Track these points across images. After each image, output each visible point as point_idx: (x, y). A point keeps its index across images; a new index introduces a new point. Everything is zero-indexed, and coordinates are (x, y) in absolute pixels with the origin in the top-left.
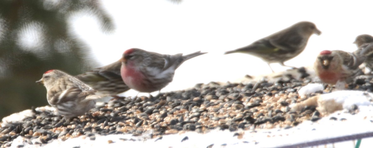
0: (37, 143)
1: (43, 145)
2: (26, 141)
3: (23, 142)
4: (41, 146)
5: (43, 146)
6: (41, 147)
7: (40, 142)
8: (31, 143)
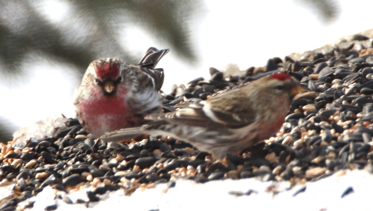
0: (80, 202)
1: (91, 204)
2: (60, 197)
3: (55, 198)
4: (87, 206)
5: (92, 207)
6: (89, 209)
7: (87, 199)
8: (70, 202)
